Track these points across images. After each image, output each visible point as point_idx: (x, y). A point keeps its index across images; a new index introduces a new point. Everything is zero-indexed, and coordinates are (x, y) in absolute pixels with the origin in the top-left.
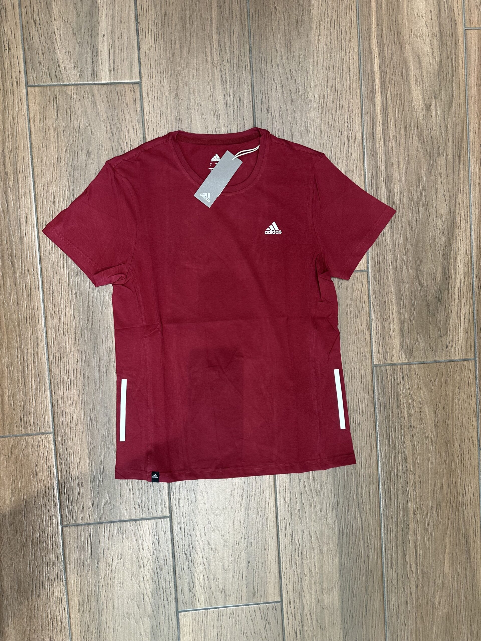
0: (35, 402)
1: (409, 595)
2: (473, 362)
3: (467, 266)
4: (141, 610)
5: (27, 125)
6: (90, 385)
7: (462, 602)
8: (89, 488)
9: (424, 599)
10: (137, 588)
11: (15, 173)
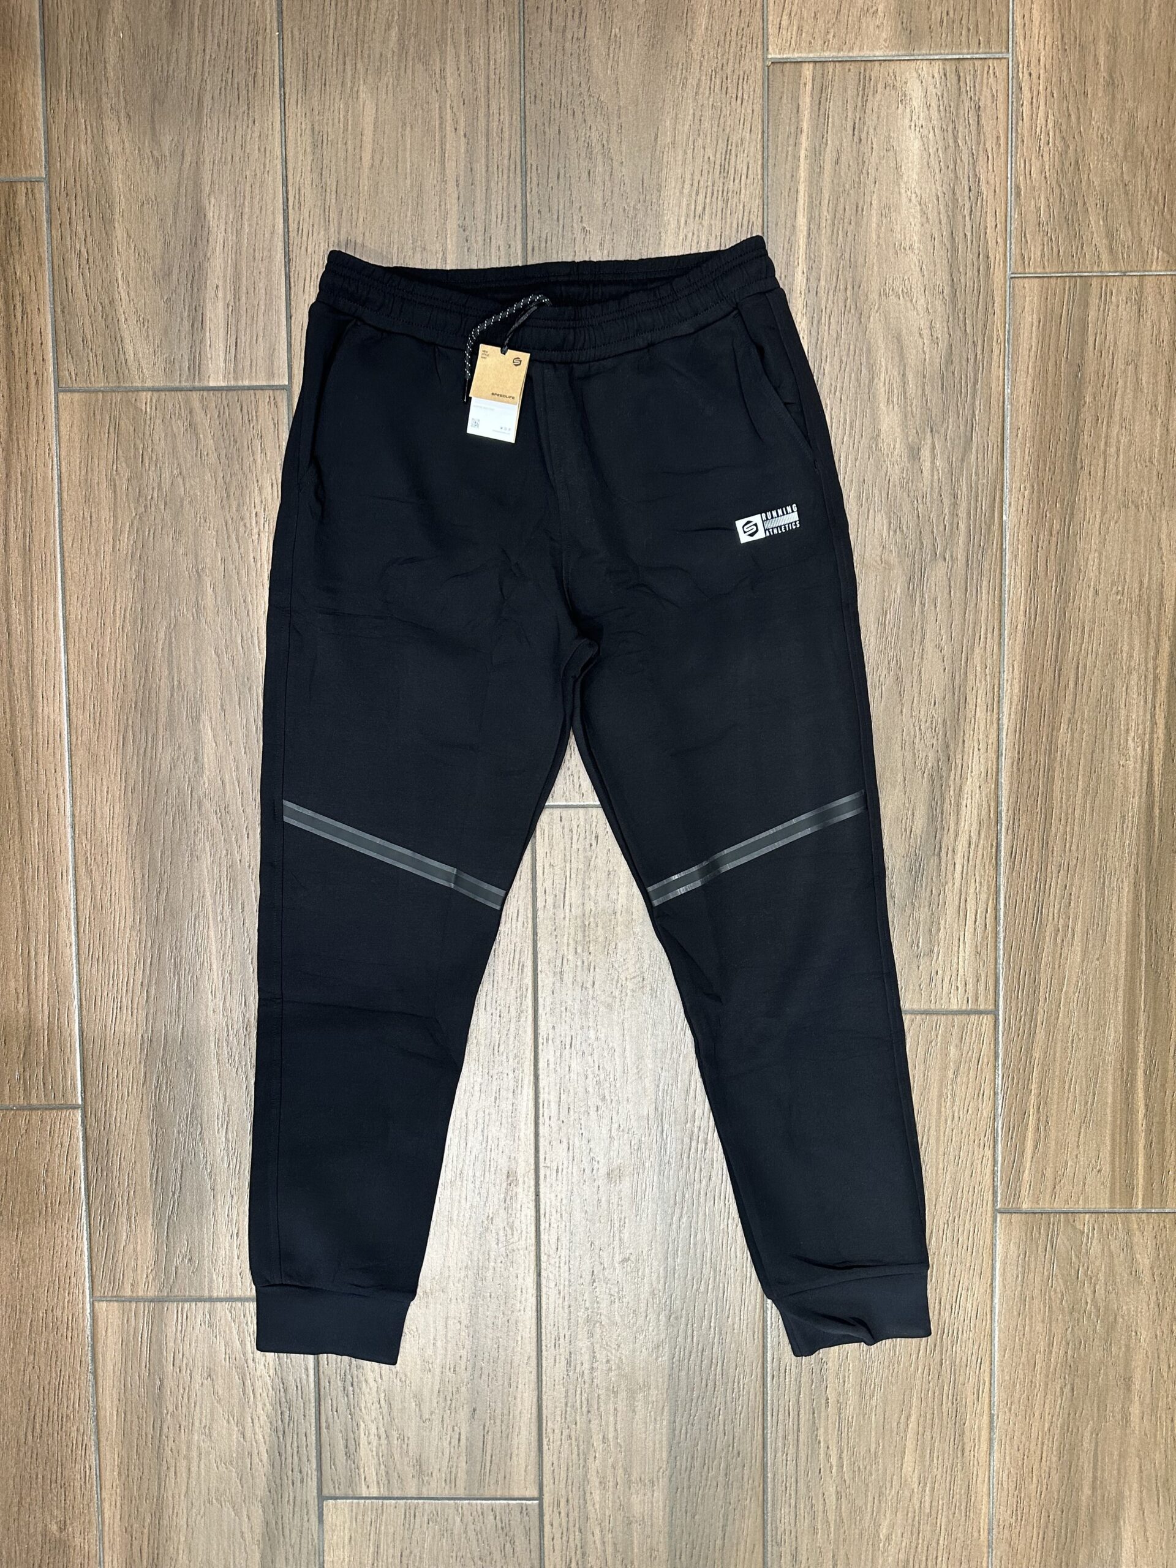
0: (49, 1041)
1: (820, 1514)
2: (990, 1017)
3: (985, 805)
4: (245, 1486)
5: (55, 471)
6: (159, 1014)
7: (941, 1542)
8: (150, 1227)
9: (853, 1526)
10: (239, 1441)
11: (27, 571)
